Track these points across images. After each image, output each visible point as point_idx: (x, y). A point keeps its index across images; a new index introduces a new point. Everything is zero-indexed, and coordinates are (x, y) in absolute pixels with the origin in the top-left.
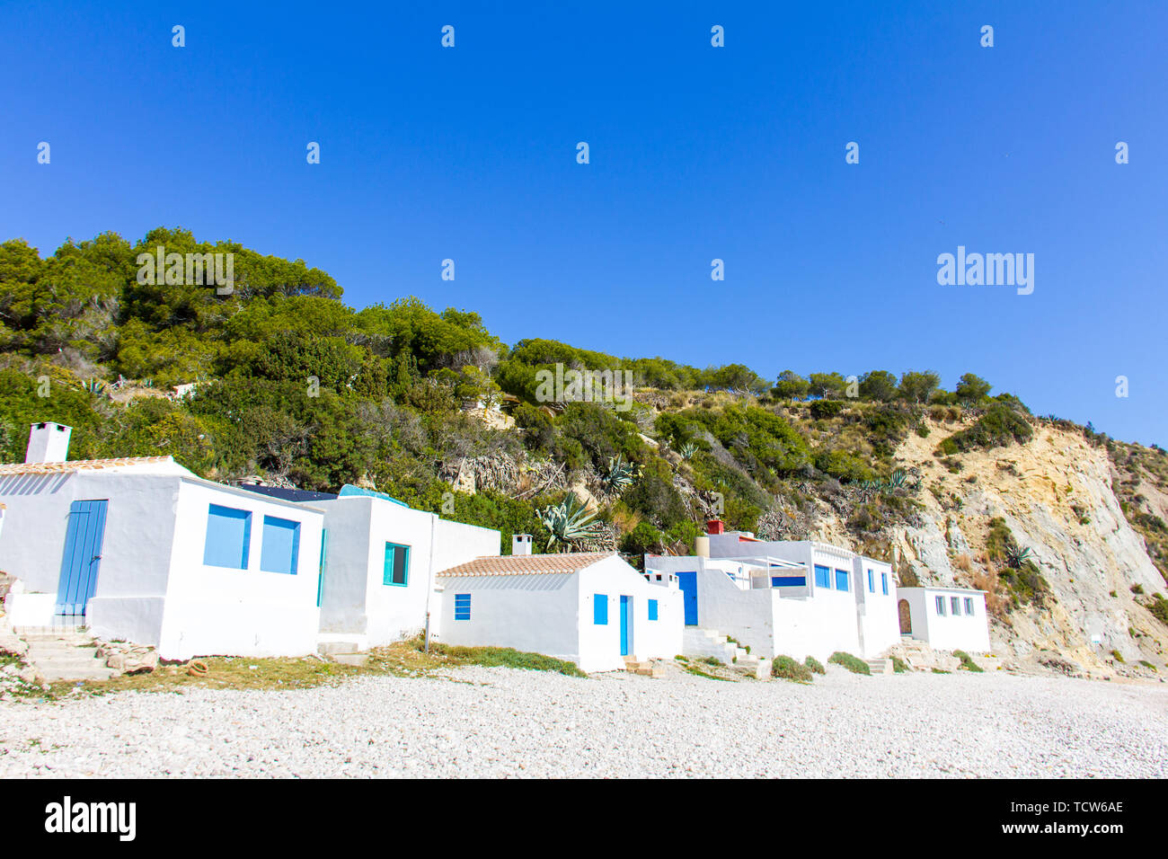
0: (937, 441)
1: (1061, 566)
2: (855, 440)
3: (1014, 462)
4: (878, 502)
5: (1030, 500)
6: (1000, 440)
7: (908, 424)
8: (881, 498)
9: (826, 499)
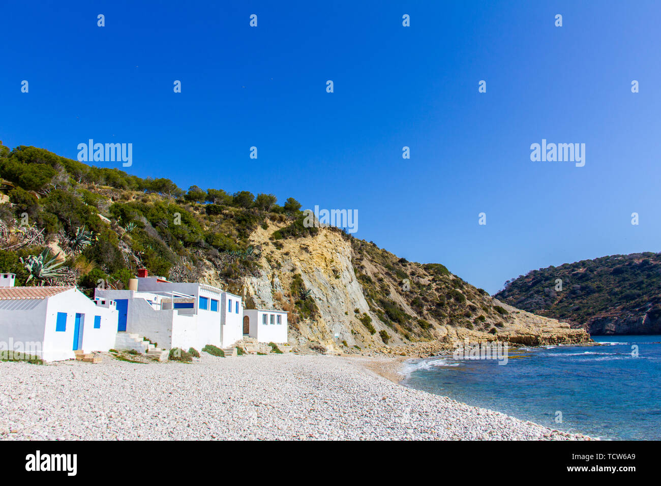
0: (272, 232)
1: (325, 299)
2: (229, 228)
3: (308, 246)
4: (238, 263)
5: (314, 265)
6: (303, 234)
7: (258, 222)
8: (240, 261)
9: (210, 260)
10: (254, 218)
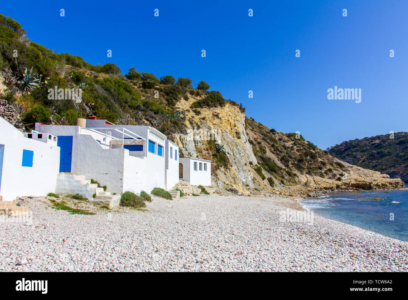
0: (192, 103)
1: (232, 153)
2: (160, 99)
3: (219, 113)
4: (169, 122)
5: (223, 128)
6: (214, 104)
7: (181, 95)
8: (171, 121)
9: (147, 120)
10: (178, 91)
